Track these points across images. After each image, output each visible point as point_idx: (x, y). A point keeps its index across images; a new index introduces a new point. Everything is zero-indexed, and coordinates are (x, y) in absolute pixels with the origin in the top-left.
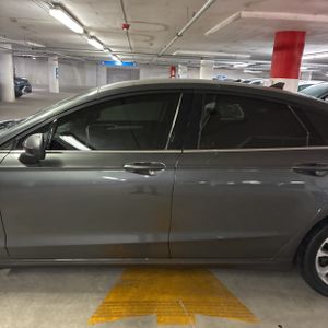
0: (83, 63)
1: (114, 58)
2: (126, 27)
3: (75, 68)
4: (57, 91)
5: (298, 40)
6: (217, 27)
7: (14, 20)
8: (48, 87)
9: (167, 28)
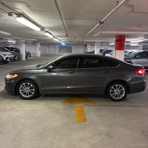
0: (49, 45)
1: (62, 43)
2: (67, 35)
3: (46, 47)
4: (40, 56)
5: (123, 38)
6: (96, 35)
7: (31, 34)
8: (36, 54)
9: (80, 35)
